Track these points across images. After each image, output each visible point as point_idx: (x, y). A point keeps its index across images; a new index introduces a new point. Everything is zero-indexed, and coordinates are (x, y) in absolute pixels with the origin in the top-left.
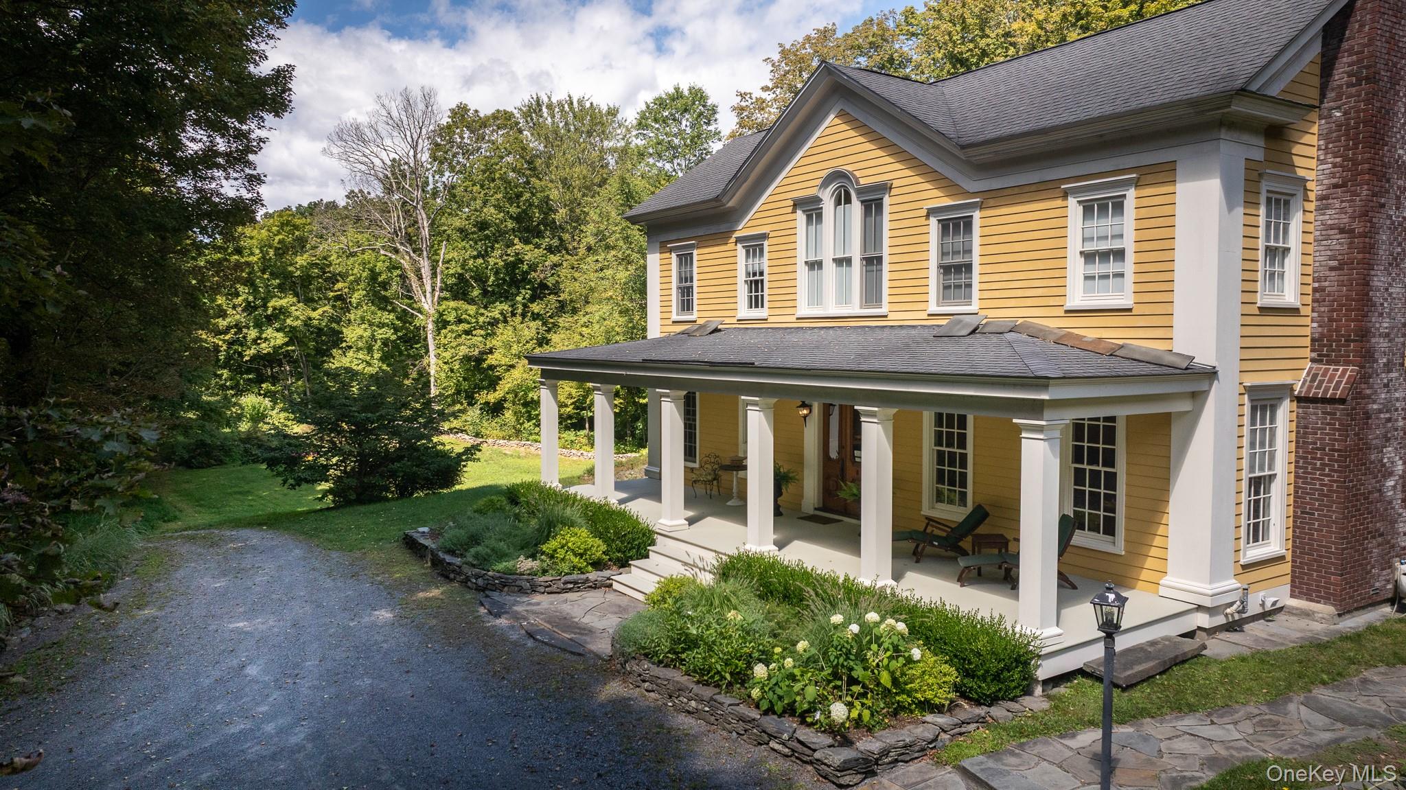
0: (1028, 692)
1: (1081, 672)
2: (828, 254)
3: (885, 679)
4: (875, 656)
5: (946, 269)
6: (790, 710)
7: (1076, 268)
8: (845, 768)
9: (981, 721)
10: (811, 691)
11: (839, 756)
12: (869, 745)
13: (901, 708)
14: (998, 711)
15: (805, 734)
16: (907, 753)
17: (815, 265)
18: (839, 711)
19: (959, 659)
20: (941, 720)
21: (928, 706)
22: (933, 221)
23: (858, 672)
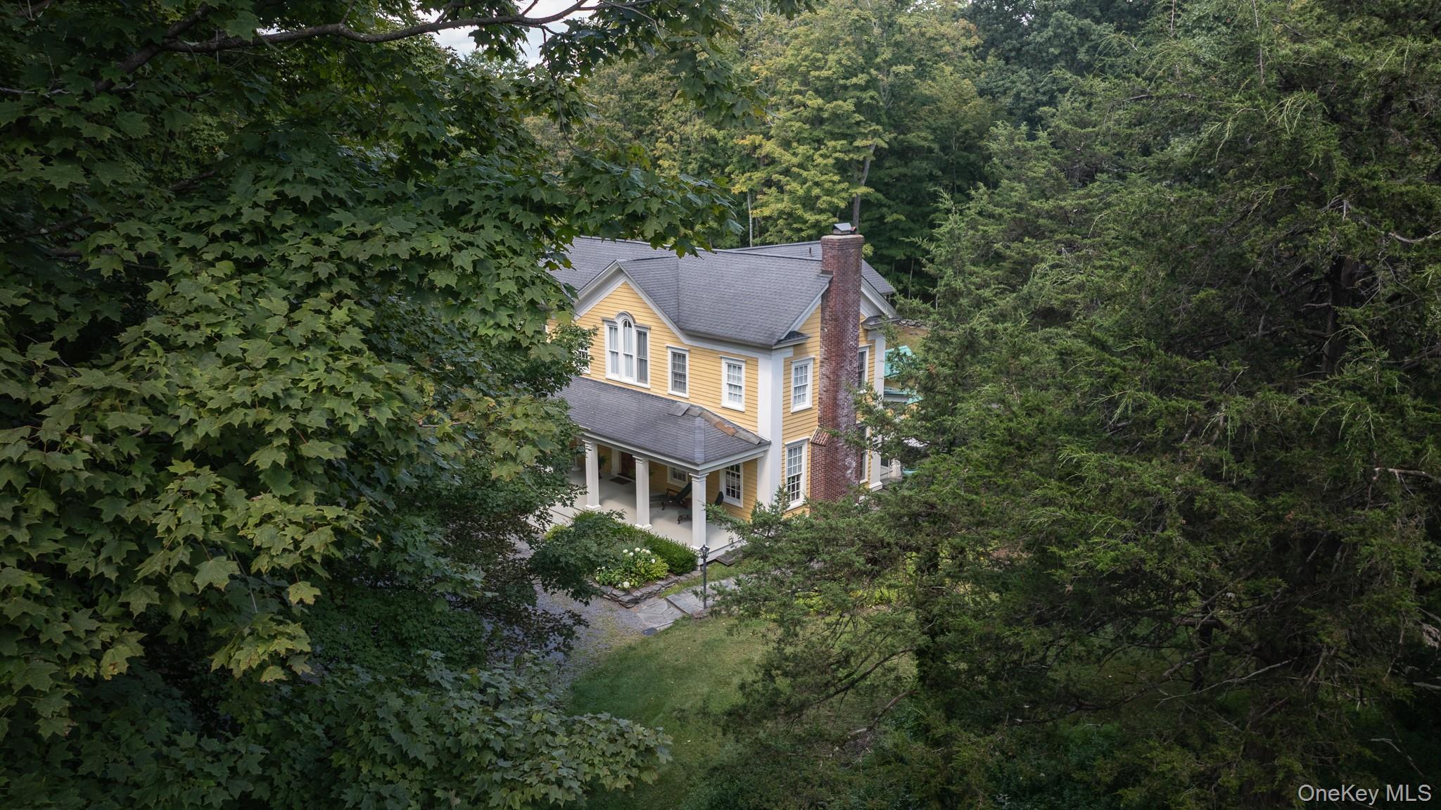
0: (694, 569)
1: (715, 560)
2: (621, 350)
3: (643, 571)
4: (640, 563)
5: (675, 374)
6: (610, 584)
7: (725, 390)
8: (629, 602)
9: (676, 582)
10: (617, 577)
11: (627, 598)
12: (637, 594)
13: (649, 579)
14: (682, 578)
15: (615, 592)
16: (650, 595)
17: (614, 353)
18: (626, 584)
19: (670, 561)
20: (662, 583)
21: (658, 578)
22: (669, 352)
23: (634, 569)
